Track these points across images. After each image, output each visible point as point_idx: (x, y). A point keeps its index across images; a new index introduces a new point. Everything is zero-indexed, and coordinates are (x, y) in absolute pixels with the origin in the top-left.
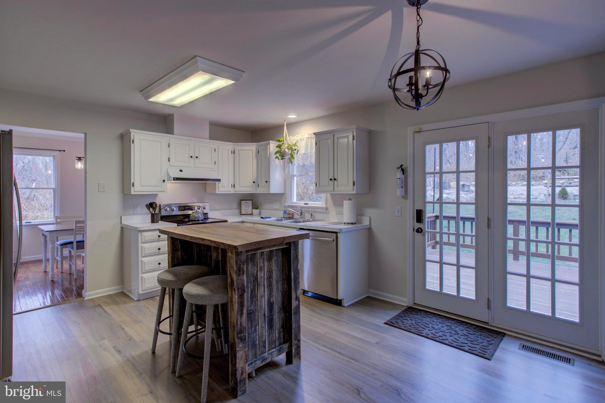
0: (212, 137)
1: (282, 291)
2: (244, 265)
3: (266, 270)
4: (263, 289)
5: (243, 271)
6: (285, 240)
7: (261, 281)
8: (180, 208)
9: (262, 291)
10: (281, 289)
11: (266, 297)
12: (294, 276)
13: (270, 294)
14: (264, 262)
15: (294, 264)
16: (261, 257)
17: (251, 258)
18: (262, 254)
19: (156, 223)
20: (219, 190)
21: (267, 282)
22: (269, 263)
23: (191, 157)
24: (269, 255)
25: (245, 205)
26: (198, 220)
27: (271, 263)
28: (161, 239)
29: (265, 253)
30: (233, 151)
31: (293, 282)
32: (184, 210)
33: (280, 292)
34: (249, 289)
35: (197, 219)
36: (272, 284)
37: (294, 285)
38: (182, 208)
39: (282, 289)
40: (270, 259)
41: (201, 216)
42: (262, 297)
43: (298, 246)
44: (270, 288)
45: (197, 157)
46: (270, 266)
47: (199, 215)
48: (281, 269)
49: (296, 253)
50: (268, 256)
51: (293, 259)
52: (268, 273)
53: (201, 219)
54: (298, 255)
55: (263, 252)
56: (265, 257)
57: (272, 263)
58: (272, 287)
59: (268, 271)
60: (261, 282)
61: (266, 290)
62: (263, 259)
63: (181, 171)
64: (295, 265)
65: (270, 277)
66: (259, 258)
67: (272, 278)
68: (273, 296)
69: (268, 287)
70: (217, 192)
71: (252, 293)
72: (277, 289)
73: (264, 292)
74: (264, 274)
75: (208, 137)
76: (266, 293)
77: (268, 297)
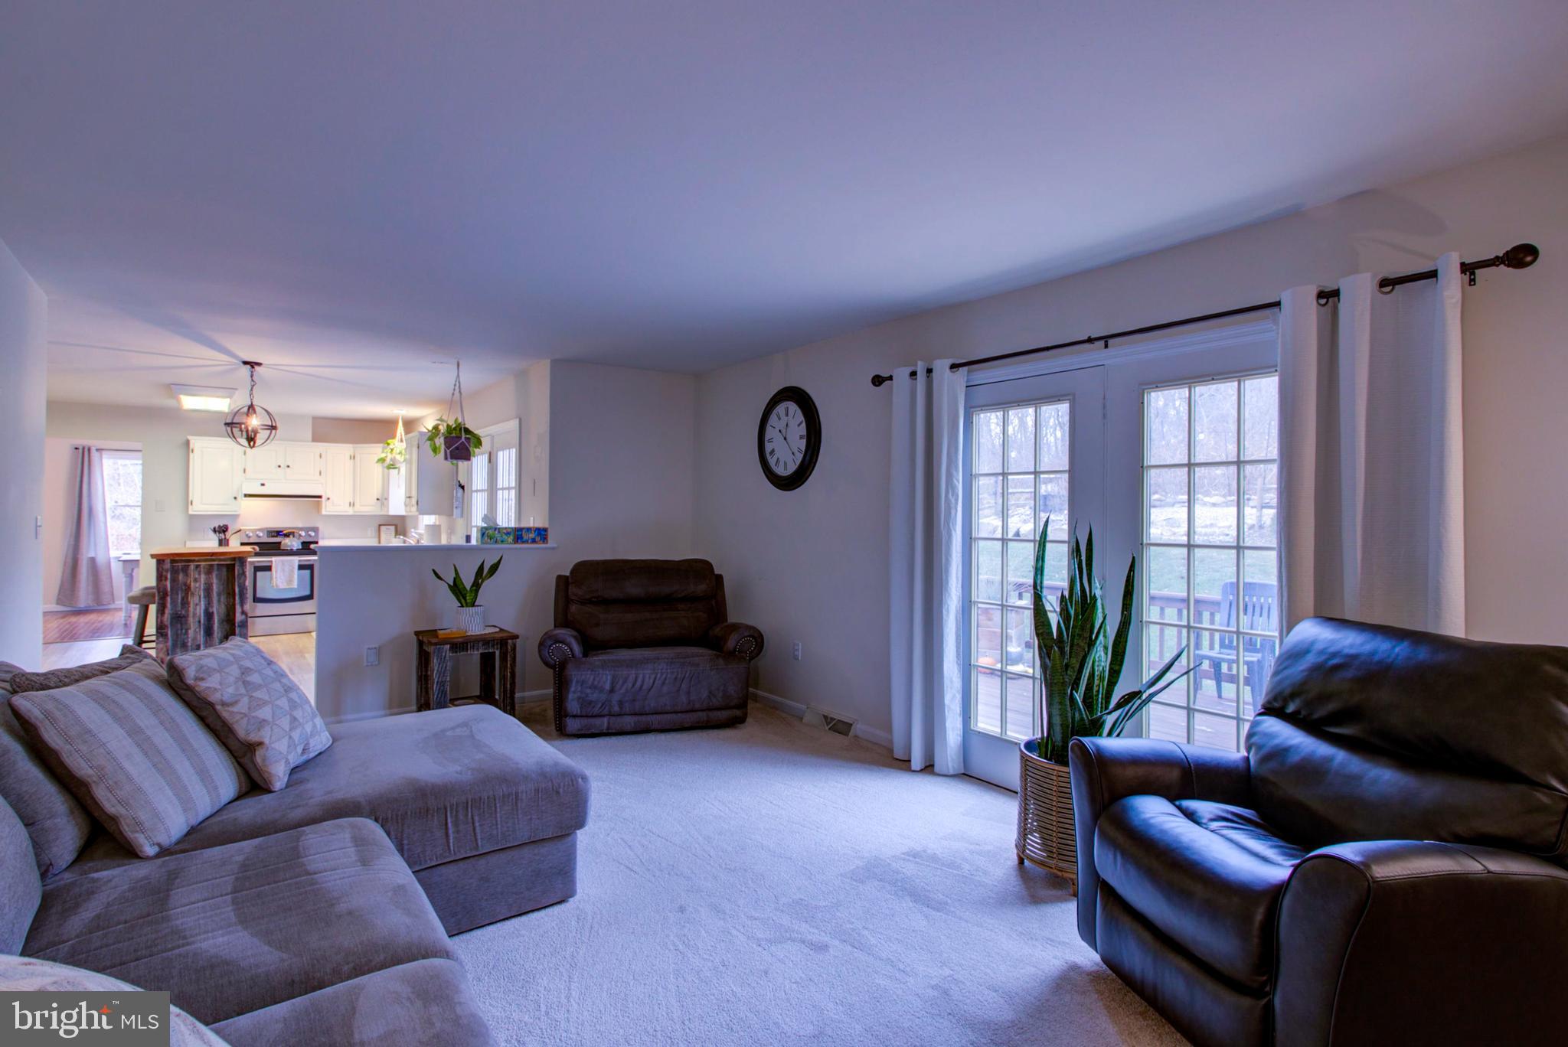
0: (317, 438)
1: (226, 604)
2: (167, 573)
3: (203, 582)
4: (198, 598)
5: (166, 578)
7: (196, 590)
8: (270, 534)
9: (196, 600)
10: (225, 602)
11: (203, 606)
12: (240, 591)
13: (209, 604)
14: (200, 574)
15: (239, 579)
16: (196, 570)
17: (182, 569)
18: (197, 567)
20: (328, 509)
21: (204, 593)
22: (207, 577)
23: (279, 466)
24: (207, 567)
25: (387, 533)
26: (292, 549)
27: (210, 575)
29: (202, 565)
30: (352, 456)
31: (238, 597)
32: (276, 536)
33: (223, 605)
35: (289, 547)
36: (212, 595)
37: (238, 602)
38: (273, 533)
41: (296, 546)
42: (196, 605)
43: (244, 562)
44: (209, 599)
45: (288, 466)
46: (208, 579)
47: (293, 542)
48: (225, 583)
49: (243, 570)
50: (205, 569)
51: (238, 575)
52: (206, 585)
54: (245, 572)
55: (200, 565)
56: (202, 570)
57: (212, 576)
58: (212, 598)
59: (205, 583)
60: (196, 592)
61: (202, 599)
62: (199, 571)
63: (263, 485)
64: (241, 581)
65: (208, 590)
66: (194, 568)
67: (212, 590)
68: (212, 607)
69: (205, 597)
70: (324, 512)
71: (183, 599)
72: (219, 601)
73: (200, 601)
74: (200, 585)
75: (310, 439)
76: (202, 603)
77: (206, 606)
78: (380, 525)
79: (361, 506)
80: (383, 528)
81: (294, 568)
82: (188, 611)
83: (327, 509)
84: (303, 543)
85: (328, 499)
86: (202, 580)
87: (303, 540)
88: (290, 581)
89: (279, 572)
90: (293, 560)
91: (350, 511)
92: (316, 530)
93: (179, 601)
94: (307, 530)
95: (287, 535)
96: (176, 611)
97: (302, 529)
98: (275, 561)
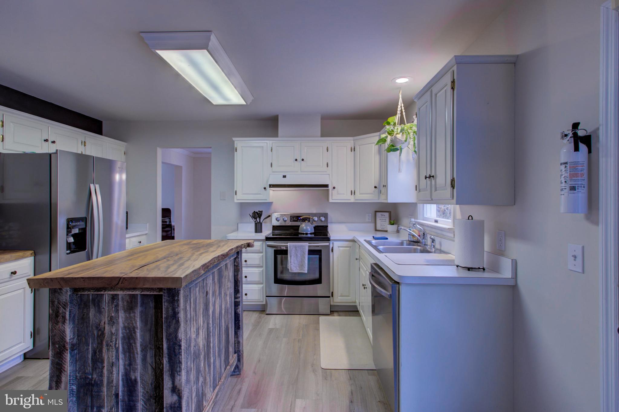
0: (324, 134)
1: (154, 366)
2: (65, 309)
3: (121, 325)
4: (114, 353)
5: (64, 317)
6: (120, 282)
7: (111, 339)
8: (292, 219)
9: (112, 356)
10: (152, 362)
11: (121, 367)
13: (130, 364)
14: (117, 311)
16: (113, 303)
18: (114, 298)
19: (259, 232)
21: (123, 344)
22: (128, 315)
23: (296, 160)
24: (128, 302)
25: (381, 219)
26: (307, 234)
27: (132, 315)
28: (248, 251)
29: (120, 297)
30: (353, 148)
31: (167, 359)
32: (297, 221)
33: (150, 367)
34: (90, 347)
35: (305, 233)
36: (134, 349)
37: (168, 365)
38: (294, 218)
39: (154, 364)
40: (130, 308)
41: (309, 229)
42: (113, 365)
43: (178, 297)
44: (130, 356)
45: (303, 160)
46: (129, 320)
47: (308, 228)
48: (153, 328)
49: (174, 309)
50: (125, 303)
51: (166, 318)
52: (126, 330)
53: (309, 233)
54: (178, 313)
55: (117, 295)
56: (120, 303)
57: (135, 316)
58: (134, 354)
59: (125, 328)
60: (111, 342)
61: (121, 356)
62: (117, 306)
63: (284, 177)
65: (129, 338)
66: (109, 303)
67: (135, 339)
68: (135, 370)
69: (124, 352)
70: (331, 201)
71: (94, 353)
72: (144, 359)
73: (117, 358)
74: (117, 330)
75: (319, 134)
76: (121, 361)
77: (125, 369)
78: (376, 212)
79: (360, 194)
80: (379, 214)
81: (304, 253)
82: (101, 375)
83: (335, 197)
84: (315, 228)
85: (334, 188)
86: (121, 320)
87: (315, 224)
88: (302, 266)
89: (292, 257)
90: (304, 246)
91: (352, 199)
92: (326, 215)
93: (90, 356)
94: (319, 215)
95: (304, 220)
96: (84, 373)
97: (315, 215)
98: (291, 245)
